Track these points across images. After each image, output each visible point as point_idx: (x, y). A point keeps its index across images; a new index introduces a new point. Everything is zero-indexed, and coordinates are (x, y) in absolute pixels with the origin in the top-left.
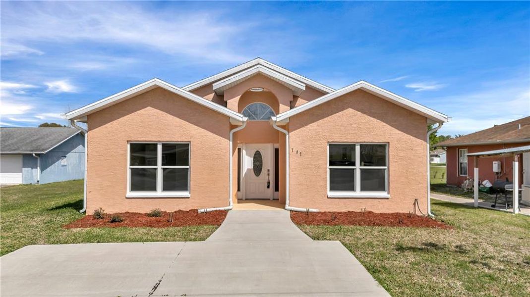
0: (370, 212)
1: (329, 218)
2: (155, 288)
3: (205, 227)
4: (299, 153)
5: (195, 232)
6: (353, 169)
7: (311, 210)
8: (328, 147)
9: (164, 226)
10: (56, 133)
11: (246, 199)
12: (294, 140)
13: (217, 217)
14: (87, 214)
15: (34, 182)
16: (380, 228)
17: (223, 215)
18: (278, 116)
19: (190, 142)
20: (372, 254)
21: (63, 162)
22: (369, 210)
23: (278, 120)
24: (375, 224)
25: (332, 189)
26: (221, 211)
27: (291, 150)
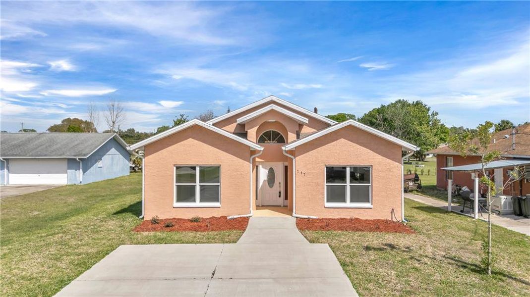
0: (357, 219)
1: (323, 224)
2: (213, 274)
3: (235, 232)
4: (303, 173)
5: (228, 236)
6: (345, 186)
7: (312, 217)
8: (325, 169)
9: (204, 231)
10: (92, 138)
11: (262, 206)
12: (299, 163)
13: (242, 223)
14: (145, 220)
15: (77, 183)
16: (360, 233)
17: (246, 222)
18: (287, 146)
19: (221, 165)
20: (347, 253)
21: (99, 164)
22: (357, 217)
23: (287, 149)
24: (357, 230)
25: (328, 201)
26: (244, 218)
27: (297, 172)
